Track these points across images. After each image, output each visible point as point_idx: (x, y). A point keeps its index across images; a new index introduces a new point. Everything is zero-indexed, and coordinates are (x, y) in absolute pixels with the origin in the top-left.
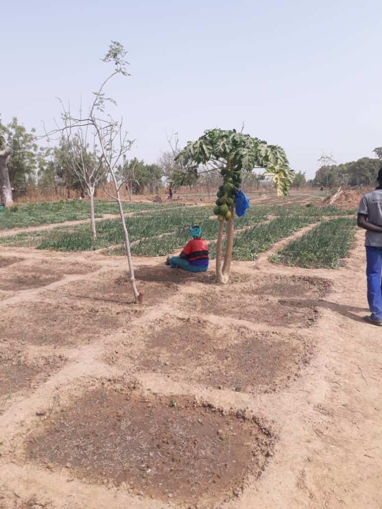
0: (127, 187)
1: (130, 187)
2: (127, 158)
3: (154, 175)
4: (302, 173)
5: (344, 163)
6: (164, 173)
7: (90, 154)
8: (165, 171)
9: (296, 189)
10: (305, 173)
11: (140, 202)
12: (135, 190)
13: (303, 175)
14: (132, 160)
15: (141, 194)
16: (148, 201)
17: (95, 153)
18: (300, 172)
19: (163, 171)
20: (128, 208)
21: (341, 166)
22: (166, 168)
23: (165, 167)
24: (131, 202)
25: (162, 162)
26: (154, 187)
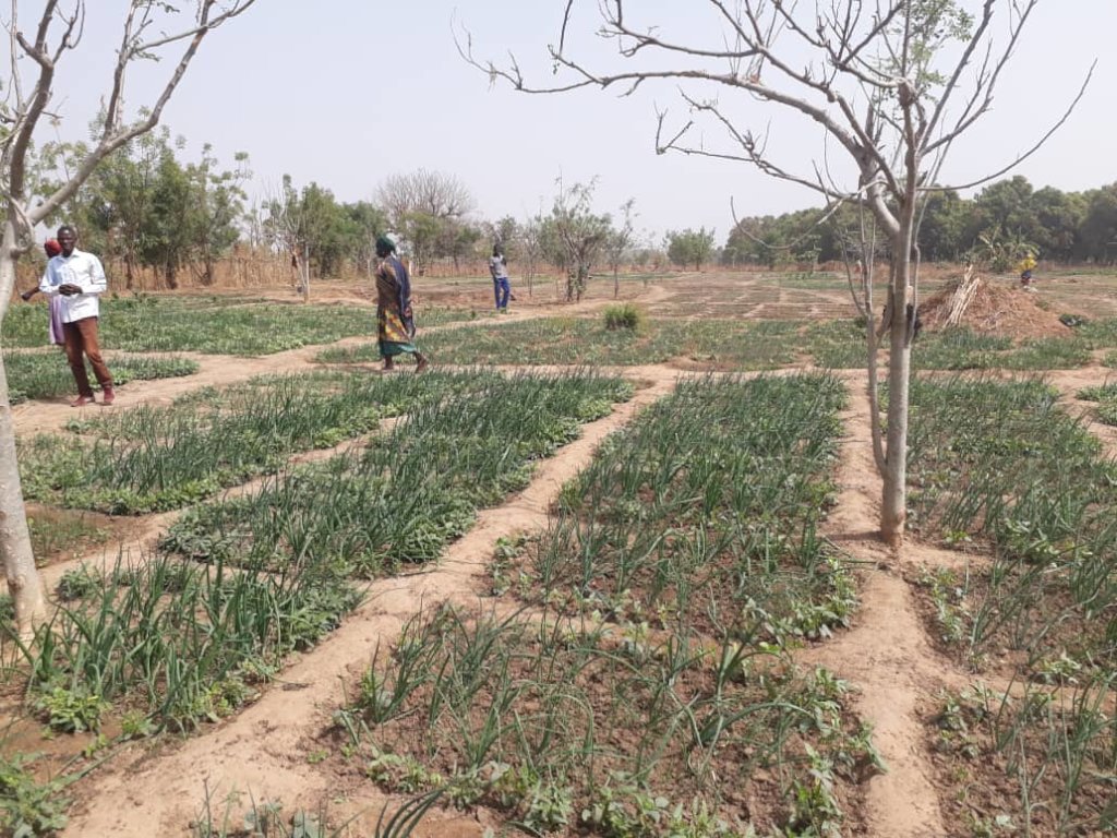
0: (294, 258)
1: (304, 260)
2: (293, 185)
3: (367, 231)
4: (707, 233)
5: (791, 212)
6: (392, 227)
7: (191, 168)
8: (392, 222)
9: (694, 267)
10: (713, 233)
11: (336, 303)
12: (320, 266)
13: (709, 238)
14: (306, 188)
15: (336, 277)
16: (358, 300)
17: (204, 168)
18: (702, 230)
19: (388, 222)
20: (297, 328)
21: (784, 217)
22: (396, 215)
23: (392, 211)
24: (308, 303)
25: (384, 199)
26: (369, 261)
